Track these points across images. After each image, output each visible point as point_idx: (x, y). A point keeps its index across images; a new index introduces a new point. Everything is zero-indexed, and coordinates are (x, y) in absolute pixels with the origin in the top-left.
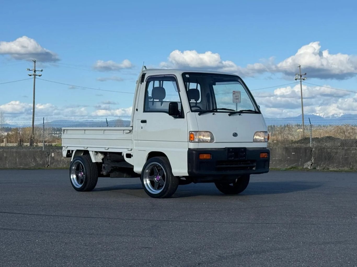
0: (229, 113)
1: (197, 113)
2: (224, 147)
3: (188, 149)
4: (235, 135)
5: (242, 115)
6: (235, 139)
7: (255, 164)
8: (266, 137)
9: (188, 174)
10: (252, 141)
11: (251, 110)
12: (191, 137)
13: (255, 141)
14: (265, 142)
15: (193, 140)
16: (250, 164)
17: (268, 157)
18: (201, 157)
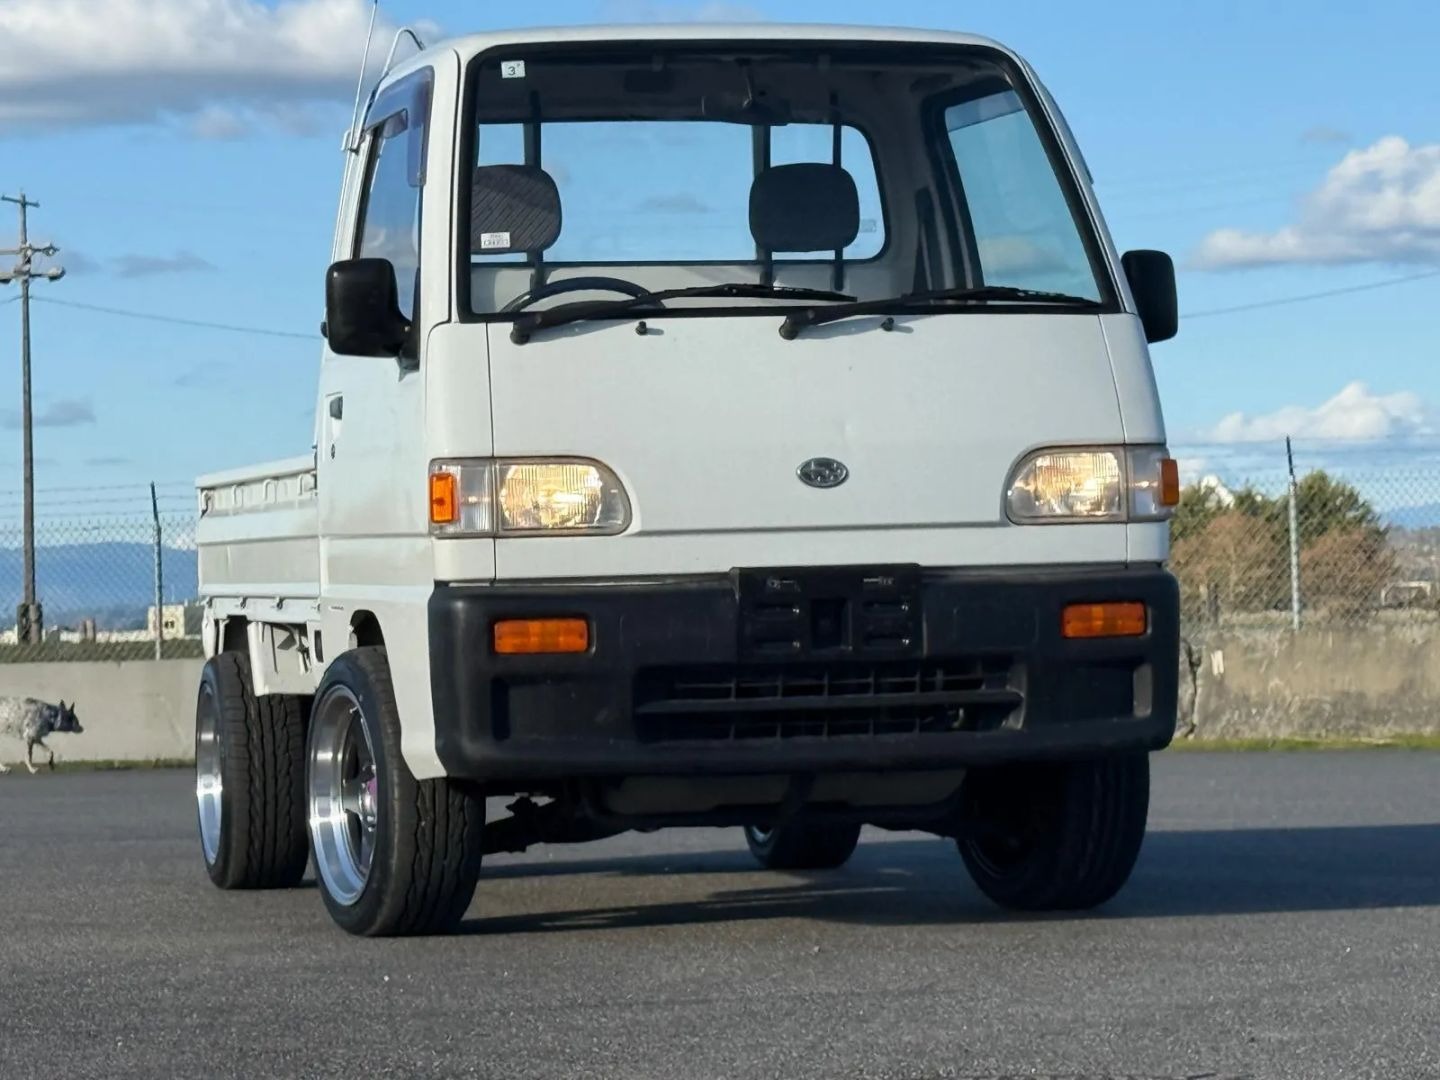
0: (781, 320)
1: (509, 327)
2: (725, 568)
3: (431, 589)
4: (822, 473)
5: (909, 330)
6: (821, 503)
7: (1017, 687)
8: (1145, 484)
9: (437, 762)
10: (996, 516)
11: (1015, 290)
12: (436, 502)
13: (1017, 513)
14: (1124, 518)
15: (450, 518)
16: (983, 687)
17: (1149, 631)
18: (510, 638)
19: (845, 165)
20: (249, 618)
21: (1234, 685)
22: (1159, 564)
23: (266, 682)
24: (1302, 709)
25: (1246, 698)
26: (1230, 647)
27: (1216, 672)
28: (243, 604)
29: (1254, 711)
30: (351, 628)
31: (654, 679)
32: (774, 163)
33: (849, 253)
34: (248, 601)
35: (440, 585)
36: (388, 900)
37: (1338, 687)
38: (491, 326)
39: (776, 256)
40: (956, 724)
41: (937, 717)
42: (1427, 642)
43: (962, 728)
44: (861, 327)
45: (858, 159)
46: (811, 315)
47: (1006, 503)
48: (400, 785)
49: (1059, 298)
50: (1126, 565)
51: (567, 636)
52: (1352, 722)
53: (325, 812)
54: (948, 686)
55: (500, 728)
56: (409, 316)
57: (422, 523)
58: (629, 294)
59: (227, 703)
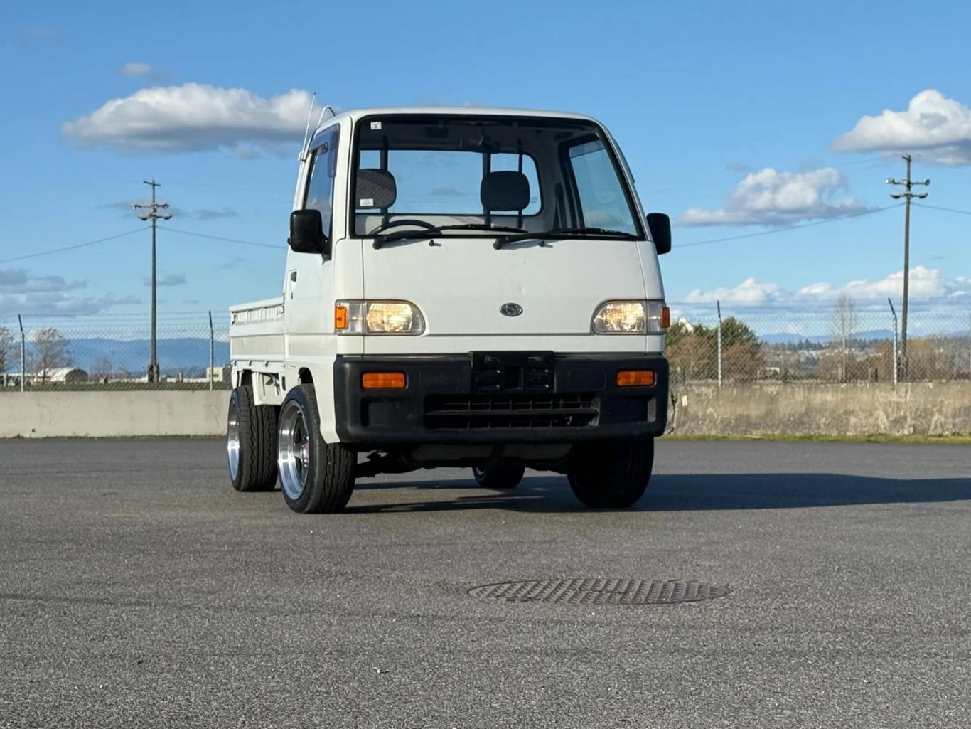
0: (494, 241)
1: (372, 241)
2: (466, 351)
3: (335, 358)
4: (511, 310)
5: (551, 246)
6: (511, 323)
7: (596, 408)
8: (655, 318)
9: (336, 435)
10: (588, 330)
11: (599, 230)
12: (338, 319)
13: (598, 329)
14: (645, 333)
15: (343, 326)
16: (581, 407)
17: (655, 383)
18: (369, 381)
19: (524, 172)
20: (253, 370)
21: (692, 410)
22: (660, 354)
23: (260, 399)
24: (722, 422)
25: (697, 417)
26: (691, 394)
27: (683, 405)
28: (250, 364)
29: (700, 422)
30: (298, 376)
31: (434, 401)
32: (492, 170)
33: (525, 212)
34: (253, 363)
35: (338, 356)
36: (313, 497)
37: (738, 413)
38: (364, 241)
39: (492, 213)
40: (568, 423)
41: (561, 421)
42: (778, 393)
43: (571, 425)
44: (529, 245)
45: (530, 169)
46: (507, 239)
47: (593, 325)
48: (320, 446)
49: (619, 233)
50: (645, 354)
51: (396, 381)
52: (744, 428)
53: (285, 457)
54: (565, 406)
55: (364, 420)
56: (327, 235)
57: (331, 328)
58: (426, 227)
59: (242, 408)
